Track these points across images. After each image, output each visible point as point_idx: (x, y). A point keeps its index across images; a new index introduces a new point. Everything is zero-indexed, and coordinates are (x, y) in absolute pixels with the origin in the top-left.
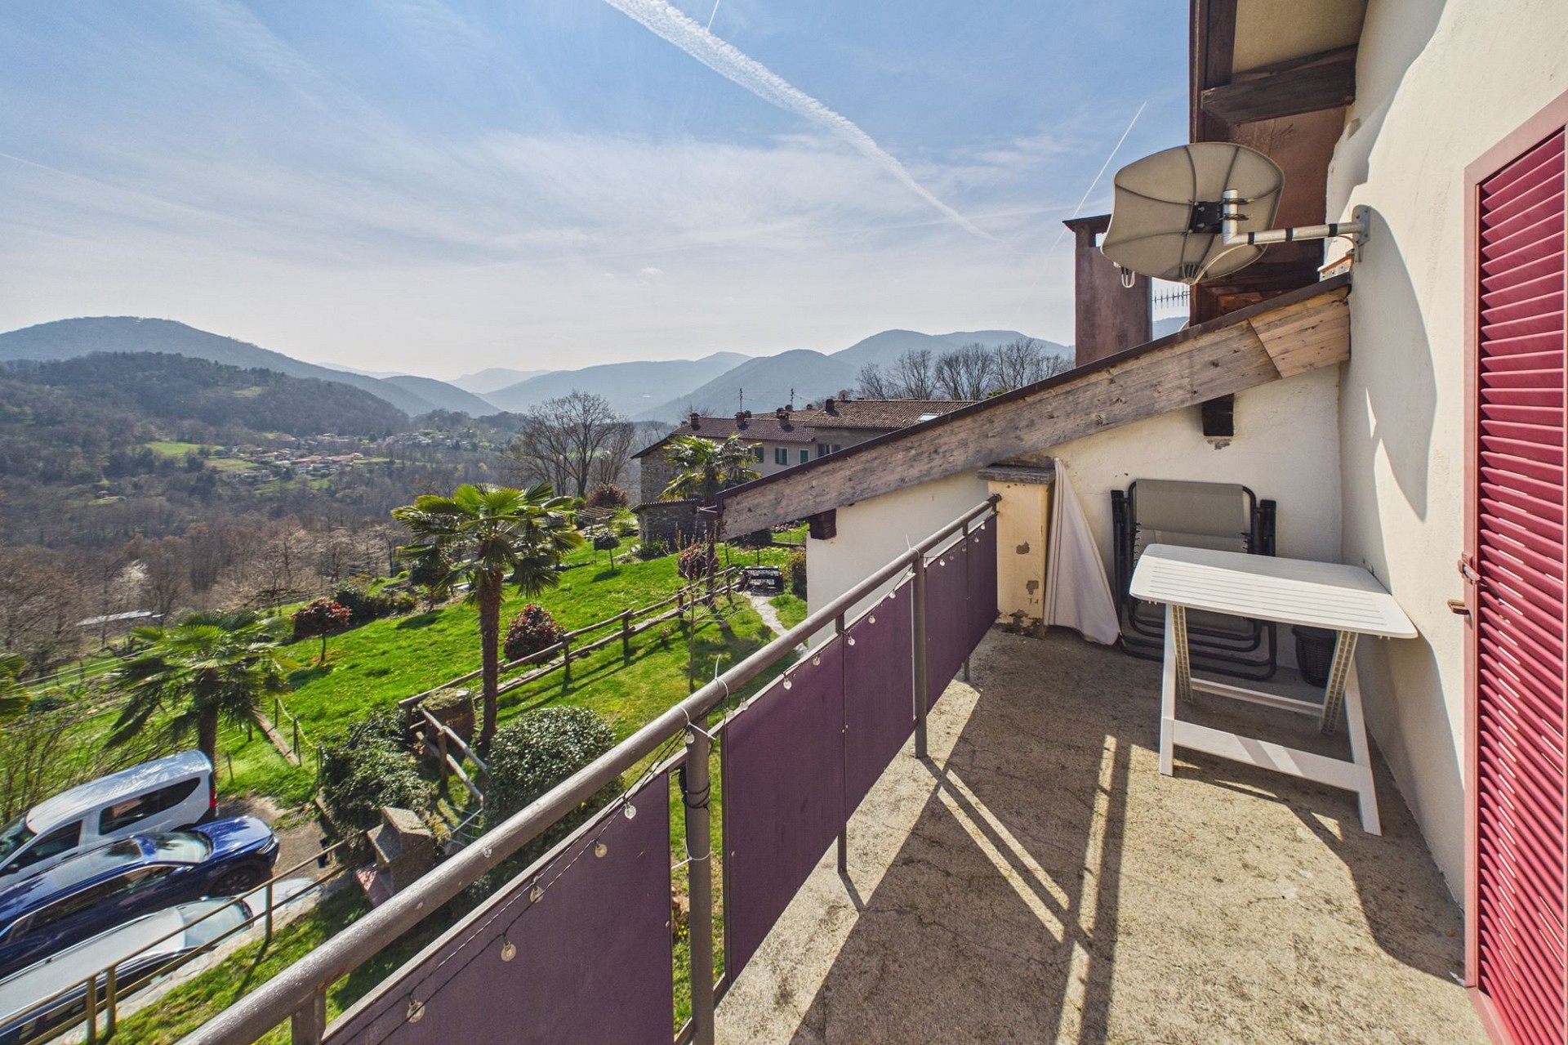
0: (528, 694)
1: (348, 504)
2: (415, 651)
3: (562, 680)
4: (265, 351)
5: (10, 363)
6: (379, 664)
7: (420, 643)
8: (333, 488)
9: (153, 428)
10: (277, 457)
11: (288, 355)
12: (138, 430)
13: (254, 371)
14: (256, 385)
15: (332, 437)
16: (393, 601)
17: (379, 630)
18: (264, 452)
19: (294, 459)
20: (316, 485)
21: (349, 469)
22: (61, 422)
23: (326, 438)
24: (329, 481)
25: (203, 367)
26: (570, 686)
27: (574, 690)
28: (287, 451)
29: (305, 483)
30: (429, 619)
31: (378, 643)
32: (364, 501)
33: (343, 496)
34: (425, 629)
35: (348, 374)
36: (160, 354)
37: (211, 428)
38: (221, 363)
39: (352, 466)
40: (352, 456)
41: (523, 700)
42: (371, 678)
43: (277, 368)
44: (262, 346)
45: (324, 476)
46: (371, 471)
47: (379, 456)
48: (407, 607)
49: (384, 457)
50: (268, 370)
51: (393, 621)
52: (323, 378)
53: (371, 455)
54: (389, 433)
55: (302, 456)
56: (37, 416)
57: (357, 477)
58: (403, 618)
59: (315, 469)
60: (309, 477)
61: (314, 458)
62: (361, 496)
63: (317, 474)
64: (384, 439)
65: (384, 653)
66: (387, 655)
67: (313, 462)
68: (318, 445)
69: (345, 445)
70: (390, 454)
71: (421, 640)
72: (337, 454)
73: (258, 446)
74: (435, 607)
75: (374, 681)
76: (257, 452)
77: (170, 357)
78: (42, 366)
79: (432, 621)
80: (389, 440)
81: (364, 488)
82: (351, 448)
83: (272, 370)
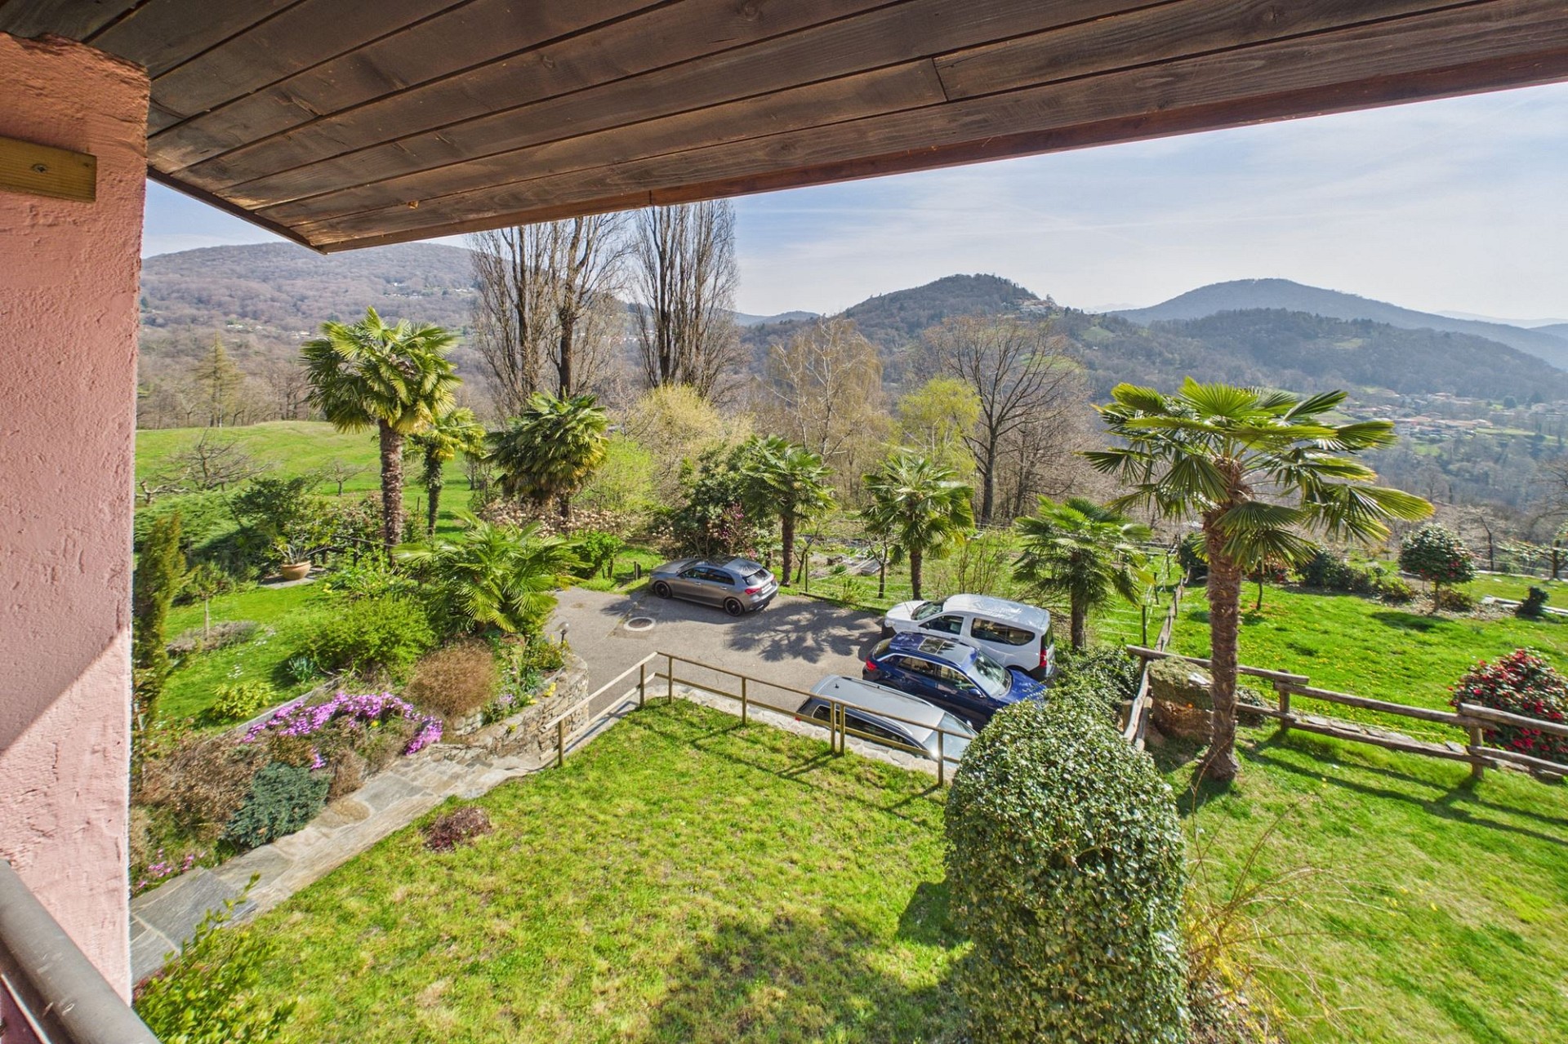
0: (1359, 761)
1: (1466, 480)
2: (1367, 649)
3: (1450, 784)
4: (1371, 302)
5: (1169, 322)
6: (1308, 641)
7: (1379, 643)
8: (1445, 457)
9: (1260, 375)
10: (1375, 414)
11: (1397, 304)
12: (1248, 377)
13: (1355, 322)
14: (1356, 336)
15: (1447, 397)
16: (1379, 582)
17: (1342, 608)
18: (1361, 407)
19: (1396, 418)
20: (1422, 450)
21: (1469, 437)
22: (1196, 367)
23: (1439, 398)
24: (1440, 448)
25: (1305, 319)
26: (1458, 805)
27: (1461, 816)
28: (1388, 408)
29: (1407, 446)
30: (1422, 625)
31: (1328, 618)
32: (1490, 481)
33: (1459, 469)
34: (1402, 632)
35: (1476, 323)
36: (1268, 309)
37: (1310, 379)
38: (1323, 315)
39: (1474, 435)
40: (1474, 422)
41: (1342, 763)
42: (1292, 651)
43: (1380, 318)
44: (1366, 297)
45: (1433, 441)
46: (1503, 445)
47: (1517, 427)
48: (1400, 597)
49: (1526, 429)
50: (1370, 321)
51: (1370, 606)
52: (1438, 328)
53: (1504, 425)
54: (1537, 399)
55: (1405, 416)
56: (1182, 361)
57: (1482, 449)
58: (1387, 608)
59: (1422, 432)
60: (1414, 440)
61: (1420, 419)
62: (1486, 474)
63: (1421, 437)
64: (1529, 406)
65: (1326, 632)
66: (1327, 636)
67: (1419, 424)
68: (1427, 406)
69: (1465, 409)
70: (1538, 427)
71: (1383, 641)
72: (1454, 418)
73: (1356, 399)
74: (1440, 613)
75: (1291, 654)
76: (1354, 406)
77: (1277, 312)
78: (1187, 324)
79: (1423, 627)
80: (1535, 408)
81: (1491, 464)
82: (1475, 413)
83: (1375, 320)
